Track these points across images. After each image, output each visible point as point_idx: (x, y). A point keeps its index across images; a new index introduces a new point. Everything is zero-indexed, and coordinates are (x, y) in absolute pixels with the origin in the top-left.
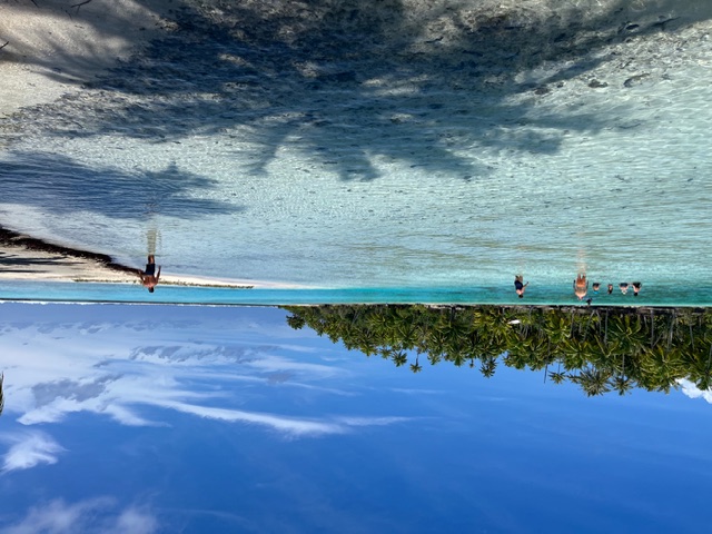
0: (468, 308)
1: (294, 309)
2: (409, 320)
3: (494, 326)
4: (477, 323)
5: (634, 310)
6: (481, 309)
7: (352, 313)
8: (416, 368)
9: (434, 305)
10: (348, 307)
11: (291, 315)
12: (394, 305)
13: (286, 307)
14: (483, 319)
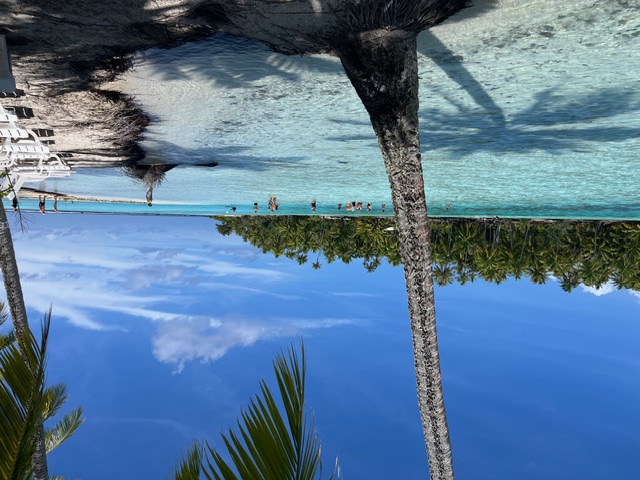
0: (352, 218)
1: (222, 218)
2: (308, 227)
3: (373, 231)
4: (359, 230)
5: (474, 220)
6: (362, 219)
7: (267, 222)
8: (316, 266)
9: (328, 217)
10: (262, 217)
11: (220, 223)
12: (298, 217)
13: (216, 217)
14: (364, 226)
